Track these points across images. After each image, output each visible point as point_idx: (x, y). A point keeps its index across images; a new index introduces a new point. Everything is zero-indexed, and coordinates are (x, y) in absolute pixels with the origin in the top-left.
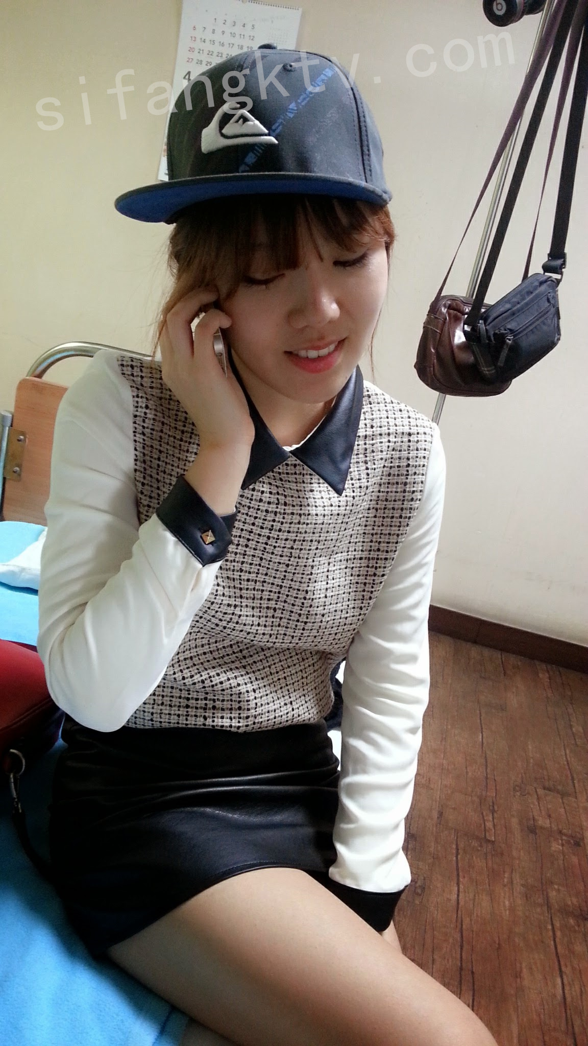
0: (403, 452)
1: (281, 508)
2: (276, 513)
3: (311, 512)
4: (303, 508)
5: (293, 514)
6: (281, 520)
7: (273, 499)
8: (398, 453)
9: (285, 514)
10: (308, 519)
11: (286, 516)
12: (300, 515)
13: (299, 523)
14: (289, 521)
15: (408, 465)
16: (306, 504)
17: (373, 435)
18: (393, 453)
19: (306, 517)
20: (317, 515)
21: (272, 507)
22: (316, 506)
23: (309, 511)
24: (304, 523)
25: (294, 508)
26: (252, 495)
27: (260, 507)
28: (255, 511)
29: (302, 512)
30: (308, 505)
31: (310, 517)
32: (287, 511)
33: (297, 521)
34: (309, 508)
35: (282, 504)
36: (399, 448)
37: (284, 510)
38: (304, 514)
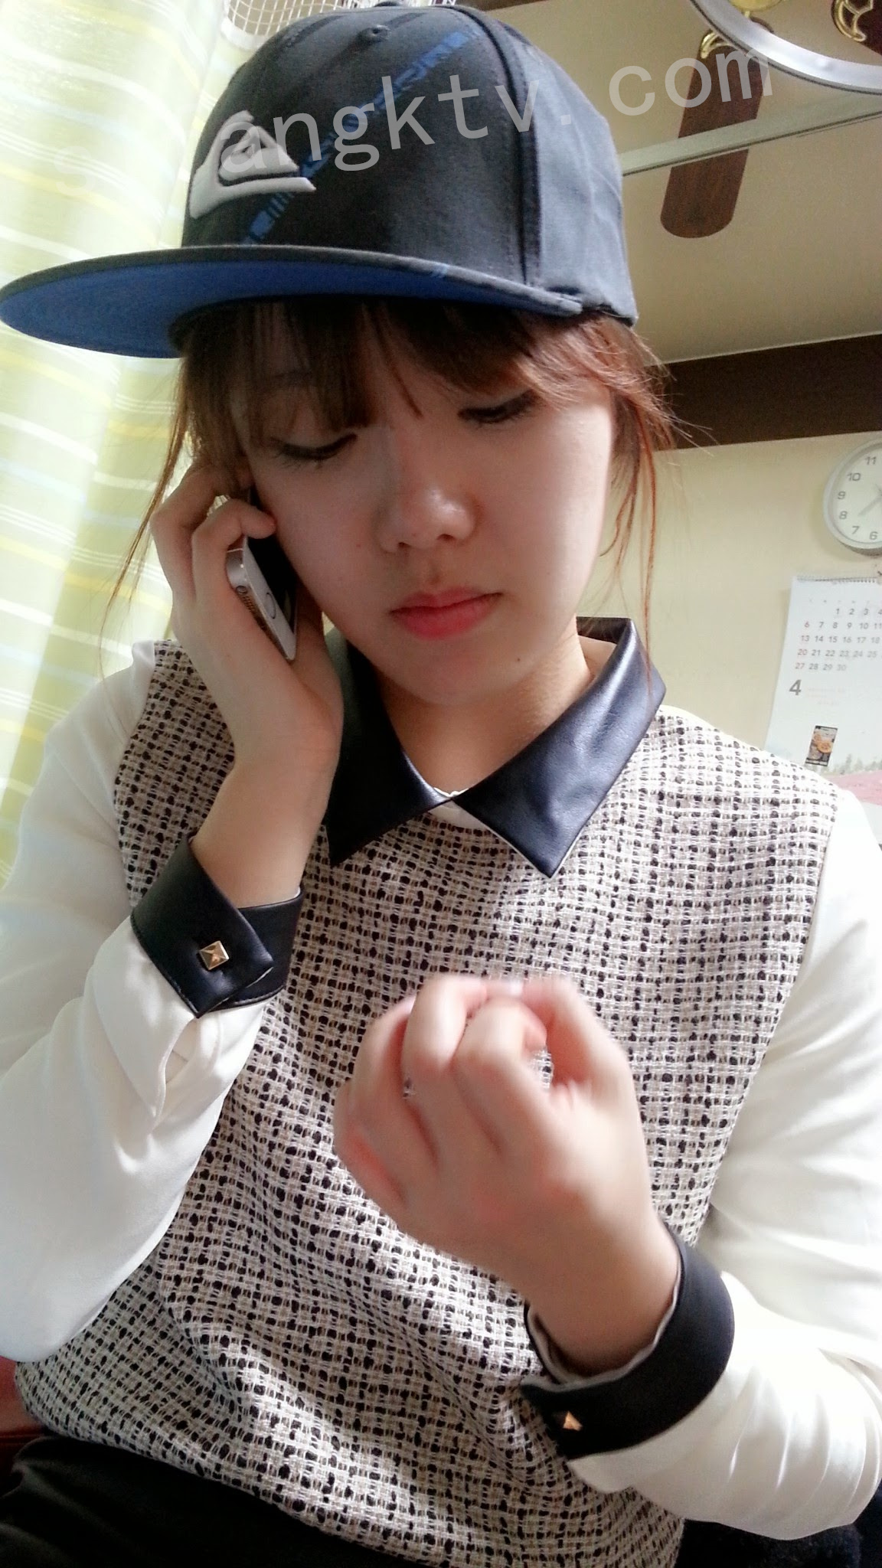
0: (759, 837)
1: (425, 914)
2: (413, 924)
3: (499, 931)
4: (481, 920)
5: (453, 928)
6: (426, 940)
7: (410, 893)
8: (747, 838)
9: (433, 926)
10: (491, 945)
11: (436, 932)
12: (472, 934)
13: (469, 951)
14: (444, 944)
15: (772, 862)
16: (492, 913)
17: (681, 797)
18: (735, 839)
19: (488, 940)
20: (514, 938)
21: (406, 911)
22: (518, 920)
23: (495, 927)
24: (481, 954)
25: (457, 917)
26: (364, 883)
27: (381, 910)
28: (372, 919)
29: (478, 928)
30: (497, 915)
31: (496, 941)
32: (439, 922)
33: (463, 947)
34: (499, 922)
35: (428, 906)
36: (749, 830)
37: (434, 917)
38: (481, 932)
